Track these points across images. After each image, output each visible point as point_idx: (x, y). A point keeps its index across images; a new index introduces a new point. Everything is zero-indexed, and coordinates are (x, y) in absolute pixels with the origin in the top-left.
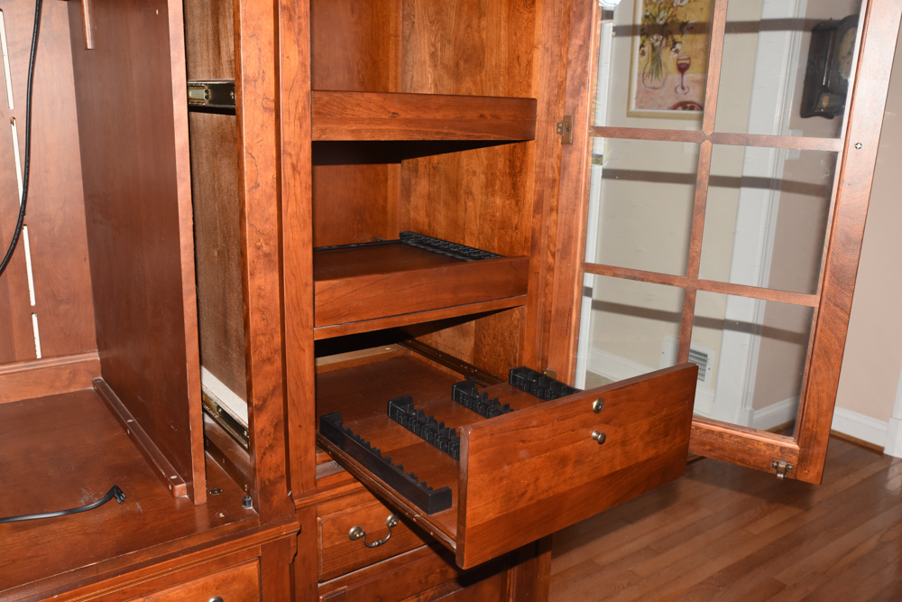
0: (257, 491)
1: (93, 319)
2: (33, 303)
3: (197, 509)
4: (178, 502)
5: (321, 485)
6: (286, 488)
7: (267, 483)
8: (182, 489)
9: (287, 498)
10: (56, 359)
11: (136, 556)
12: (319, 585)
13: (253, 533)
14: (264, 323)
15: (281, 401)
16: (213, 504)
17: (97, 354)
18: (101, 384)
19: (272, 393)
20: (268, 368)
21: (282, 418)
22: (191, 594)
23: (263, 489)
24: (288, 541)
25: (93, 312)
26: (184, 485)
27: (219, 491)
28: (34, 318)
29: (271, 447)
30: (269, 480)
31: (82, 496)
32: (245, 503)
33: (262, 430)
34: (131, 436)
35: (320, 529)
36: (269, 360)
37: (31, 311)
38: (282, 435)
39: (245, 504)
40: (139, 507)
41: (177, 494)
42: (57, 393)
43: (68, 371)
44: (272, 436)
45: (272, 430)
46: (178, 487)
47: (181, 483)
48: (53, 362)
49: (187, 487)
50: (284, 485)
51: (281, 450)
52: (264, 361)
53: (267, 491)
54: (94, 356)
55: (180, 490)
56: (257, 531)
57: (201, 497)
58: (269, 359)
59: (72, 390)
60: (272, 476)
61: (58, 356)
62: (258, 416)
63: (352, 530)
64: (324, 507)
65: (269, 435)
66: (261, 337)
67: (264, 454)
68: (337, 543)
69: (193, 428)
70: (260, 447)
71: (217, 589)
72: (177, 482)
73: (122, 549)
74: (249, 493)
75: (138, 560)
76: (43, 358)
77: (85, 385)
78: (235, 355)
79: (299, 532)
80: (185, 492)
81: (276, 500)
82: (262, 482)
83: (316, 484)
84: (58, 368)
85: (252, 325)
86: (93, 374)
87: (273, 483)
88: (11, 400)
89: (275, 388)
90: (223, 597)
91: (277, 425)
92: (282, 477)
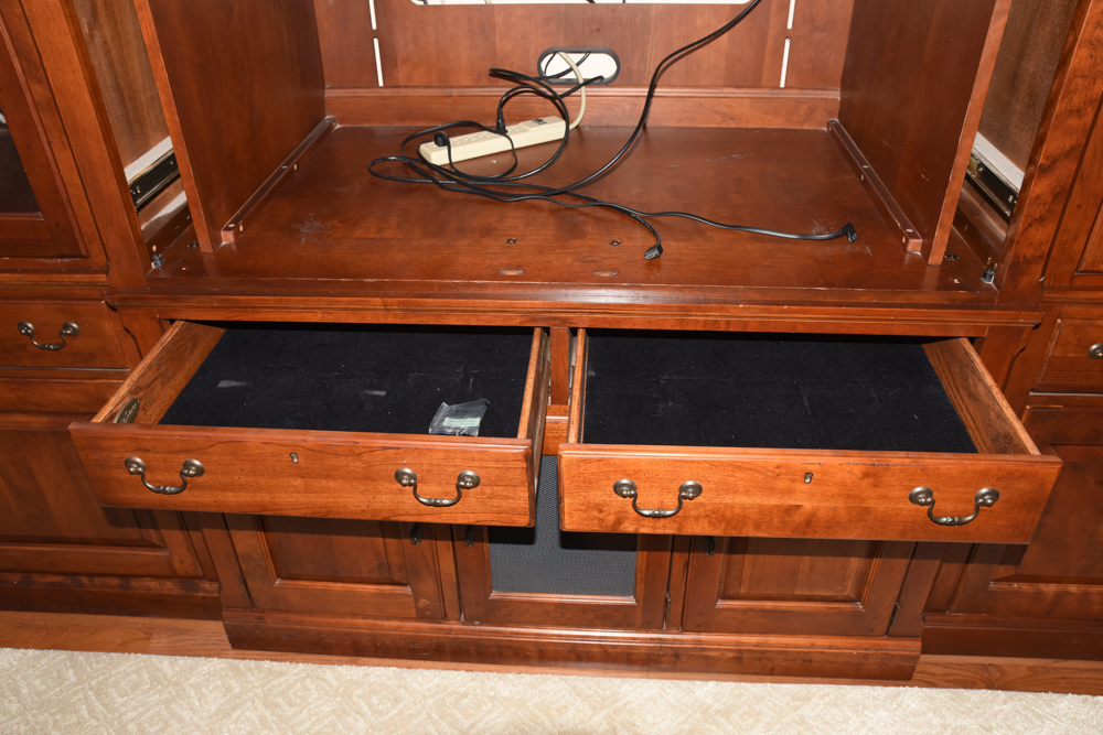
0: (1005, 266)
1: (844, 53)
2: (790, 26)
3: (928, 269)
4: (908, 257)
5: (1078, 282)
6: (1040, 272)
7: (1021, 259)
8: (917, 244)
9: (1038, 283)
10: (798, 92)
11: (862, 294)
12: (1031, 393)
13: (987, 309)
14: (1090, 61)
15: (1074, 166)
16: (947, 269)
17: (838, 93)
18: (836, 125)
19: (1067, 154)
20: (1073, 122)
21: (1067, 188)
23: (1015, 265)
24: (1021, 330)
25: (846, 45)
26: (921, 241)
27: (955, 258)
28: (787, 43)
29: (1041, 220)
30: (1025, 256)
31: (814, 226)
32: (985, 276)
33: (1038, 197)
34: (865, 183)
35: (1057, 333)
36: (1079, 112)
37: (786, 34)
38: (1059, 208)
39: (983, 278)
40: (869, 251)
41: (909, 248)
42: (791, 127)
43: (807, 106)
44: (1047, 206)
45: (1050, 199)
46: (913, 242)
47: (917, 238)
48: (795, 94)
49: (923, 244)
50: (1040, 268)
51: (1051, 227)
52: (1071, 112)
53: (1018, 268)
54: (836, 95)
55: (915, 246)
56: (992, 308)
57: (936, 258)
58: (1079, 110)
59: (806, 128)
60: (1029, 253)
61: (801, 89)
62: (1039, 178)
63: (1094, 347)
64: (1073, 309)
65: (1044, 205)
66: (1079, 81)
67: (1030, 225)
68: (1070, 355)
69: (953, 178)
70: (1029, 215)
72: (913, 236)
73: (850, 282)
74: (991, 266)
75: (863, 299)
76: (786, 87)
77: (820, 124)
78: (1018, 107)
79: (1037, 326)
80: (919, 248)
81: (1025, 281)
82: (1016, 257)
83: (1072, 280)
84: (798, 101)
85: (1074, 62)
86: (830, 114)
87: (1028, 261)
88: (749, 126)
89: (1073, 149)
91: (1058, 194)
92: (1041, 257)
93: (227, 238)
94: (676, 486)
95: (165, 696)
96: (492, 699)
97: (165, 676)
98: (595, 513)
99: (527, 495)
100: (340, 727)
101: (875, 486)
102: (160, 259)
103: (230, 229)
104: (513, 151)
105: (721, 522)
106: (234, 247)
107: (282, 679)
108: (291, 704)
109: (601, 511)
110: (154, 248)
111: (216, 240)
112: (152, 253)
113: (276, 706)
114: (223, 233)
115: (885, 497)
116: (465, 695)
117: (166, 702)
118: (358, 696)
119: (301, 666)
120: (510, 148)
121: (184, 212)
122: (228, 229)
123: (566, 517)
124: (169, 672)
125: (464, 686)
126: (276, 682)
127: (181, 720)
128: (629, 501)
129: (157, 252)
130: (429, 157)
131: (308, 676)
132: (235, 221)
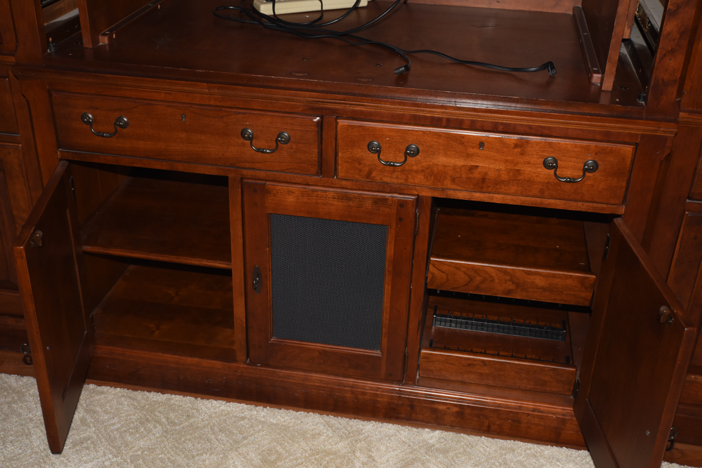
3: (601, 93)
4: (592, 88)
6: (676, 94)
7: (660, 82)
8: (598, 77)
9: (675, 101)
11: (545, 103)
12: (688, 201)
16: (615, 92)
18: (578, 11)
19: (687, 2)
21: (690, 28)
22: (576, 150)
23: (656, 86)
26: (600, 75)
27: (625, 88)
29: (672, 52)
30: (663, 80)
33: (669, 34)
34: (581, 44)
38: (686, 44)
39: (639, 99)
41: (592, 79)
42: (545, 10)
44: (676, 42)
45: (678, 36)
46: (595, 75)
47: (598, 73)
49: (601, 77)
51: (681, 58)
53: (658, 90)
55: (596, 78)
57: (608, 86)
59: (556, 11)
60: (666, 77)
62: (669, 21)
65: (674, 40)
71: (596, 154)
72: (596, 72)
77: (567, 9)
79: (676, 136)
80: (599, 80)
81: (664, 100)
82: (657, 80)
86: (576, 1)
87: (665, 84)
90: (599, 163)
92: (675, 81)
93: (104, 41)
94: (403, 148)
95: (9, 399)
96: (263, 423)
97: (10, 387)
98: (357, 165)
99: (317, 150)
100: (142, 429)
101: (522, 154)
102: (54, 46)
103: (106, 35)
104: (322, 12)
105: (431, 176)
106: (107, 48)
107: (103, 396)
108: (106, 412)
109: (360, 164)
110: (50, 39)
111: (95, 41)
112: (48, 42)
113: (94, 412)
114: (100, 37)
115: (529, 163)
116: (243, 418)
117: (9, 403)
118: (160, 412)
119: (118, 389)
120: (320, 9)
121: (76, 20)
122: (104, 35)
123: (340, 168)
124: (14, 385)
125: (243, 413)
126: (98, 398)
127: (19, 415)
128: (376, 155)
129: (52, 42)
130: (259, 8)
131: (123, 396)
132: (111, 31)
